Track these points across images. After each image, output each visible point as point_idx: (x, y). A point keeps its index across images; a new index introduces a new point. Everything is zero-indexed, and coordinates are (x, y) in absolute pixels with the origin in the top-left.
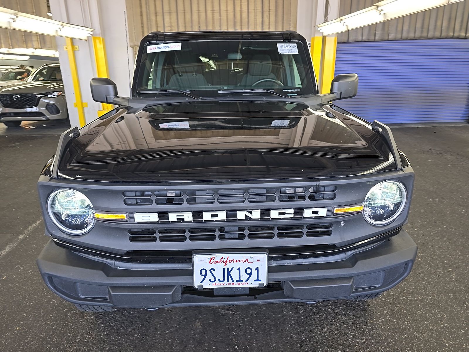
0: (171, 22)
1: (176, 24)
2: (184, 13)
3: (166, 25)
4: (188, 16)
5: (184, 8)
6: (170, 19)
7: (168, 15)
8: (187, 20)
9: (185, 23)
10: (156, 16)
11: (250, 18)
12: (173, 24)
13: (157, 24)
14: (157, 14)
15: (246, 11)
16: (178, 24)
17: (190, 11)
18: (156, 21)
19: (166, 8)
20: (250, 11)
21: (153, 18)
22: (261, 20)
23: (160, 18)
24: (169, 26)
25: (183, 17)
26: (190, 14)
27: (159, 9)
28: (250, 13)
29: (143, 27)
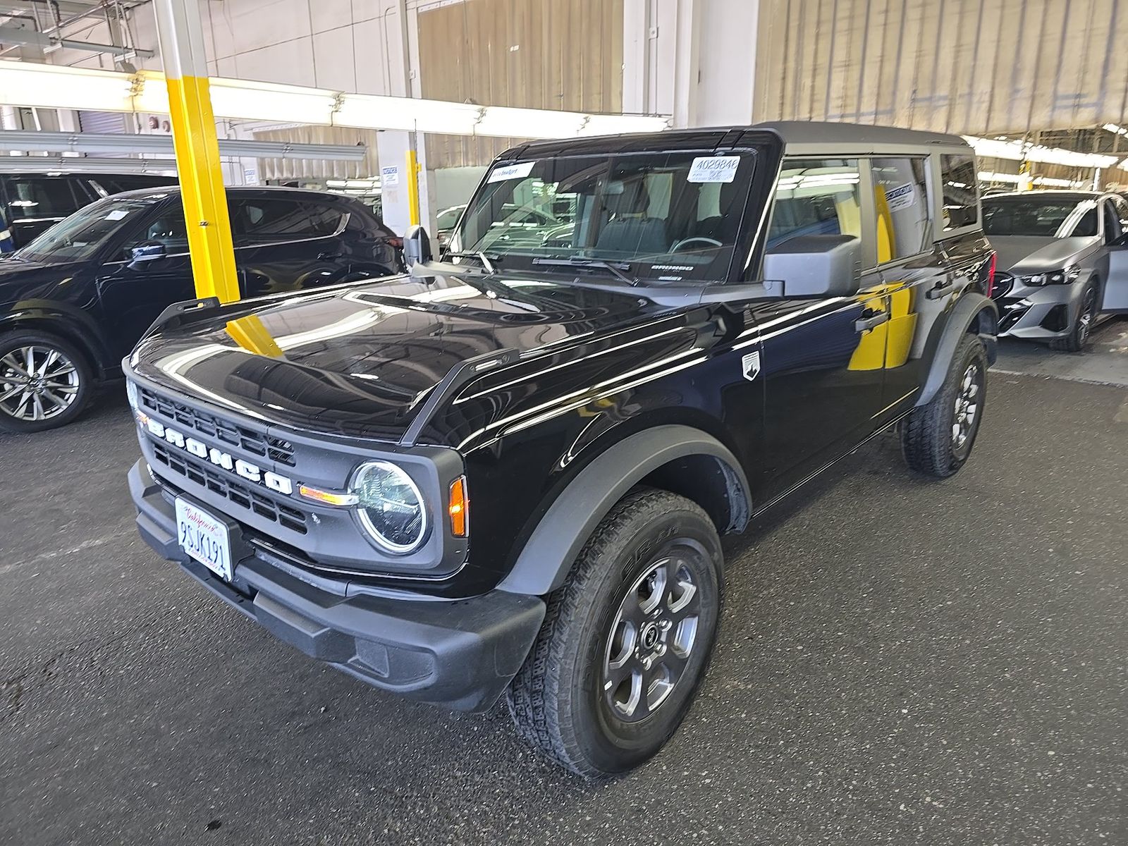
0: (845, 88)
1: (856, 90)
2: (882, 61)
3: (833, 95)
4: (889, 68)
5: (883, 49)
6: (846, 80)
7: (841, 71)
8: (885, 77)
9: (879, 86)
10: (814, 76)
11: (1065, 55)
12: (849, 93)
13: (812, 95)
14: (818, 71)
15: (1058, 35)
16: (860, 90)
17: (894, 55)
18: (813, 87)
19: (840, 55)
20: (1069, 34)
21: (807, 82)
22: (1102, 57)
23: (821, 81)
24: (838, 98)
25: (877, 71)
26: (894, 63)
27: (823, 60)
28: (1068, 42)
29: (782, 104)
